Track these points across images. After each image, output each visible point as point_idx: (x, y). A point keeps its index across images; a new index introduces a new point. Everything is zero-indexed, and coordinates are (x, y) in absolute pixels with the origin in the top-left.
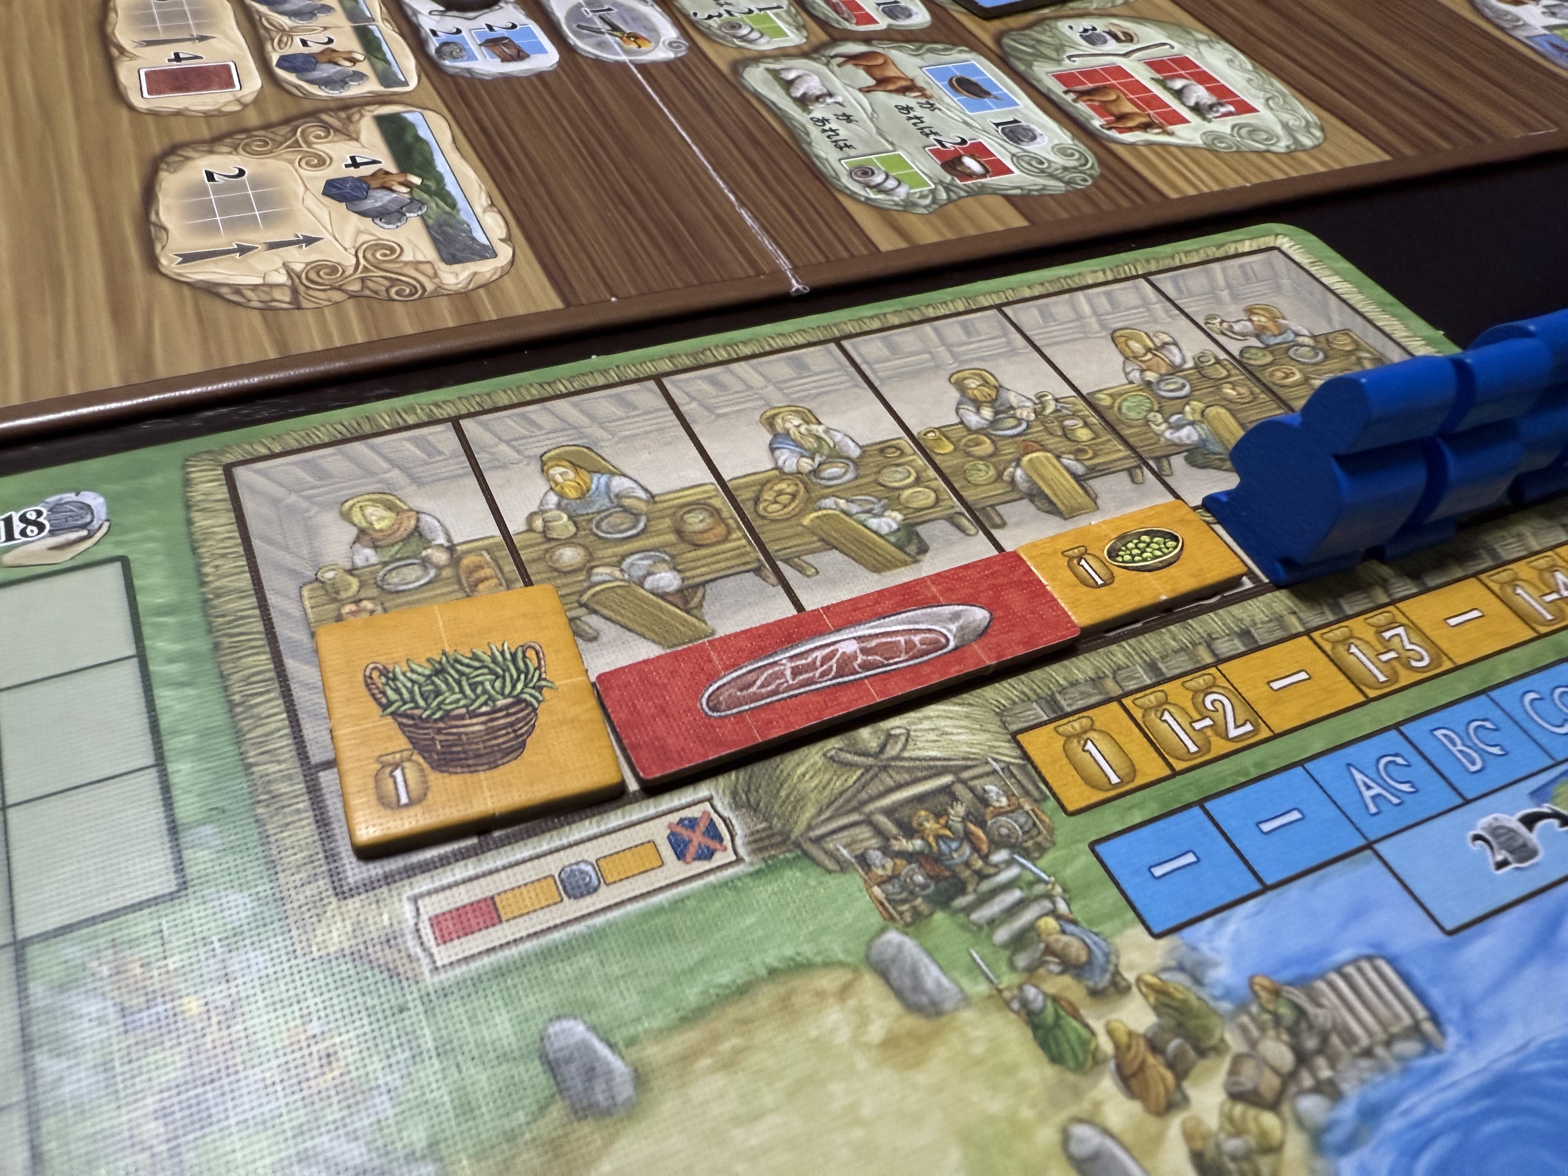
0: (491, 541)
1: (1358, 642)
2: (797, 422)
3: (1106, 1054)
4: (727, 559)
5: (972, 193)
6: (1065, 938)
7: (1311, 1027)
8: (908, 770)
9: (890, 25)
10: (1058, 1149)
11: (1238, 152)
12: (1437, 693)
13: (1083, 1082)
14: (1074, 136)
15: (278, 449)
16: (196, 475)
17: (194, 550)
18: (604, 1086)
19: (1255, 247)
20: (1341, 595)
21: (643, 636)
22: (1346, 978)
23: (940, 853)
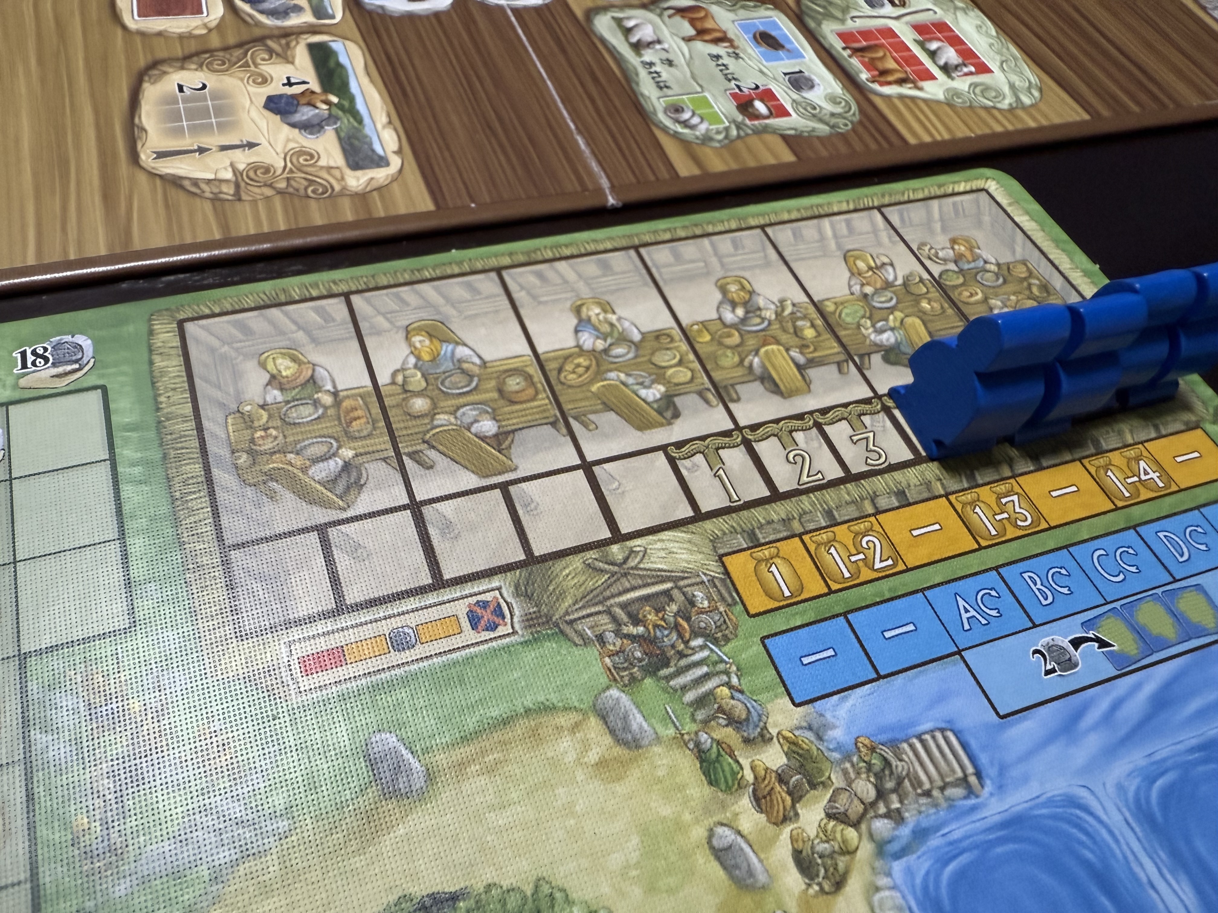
0: (365, 390)
1: (982, 505)
2: (597, 310)
4: (534, 414)
5: (757, 132)
6: (732, 702)
7: (892, 773)
8: (641, 577)
10: (704, 841)
11: (971, 107)
12: (1033, 546)
14: (844, 87)
15: (217, 310)
16: (157, 327)
17: (153, 383)
18: (405, 779)
19: (968, 188)
20: (977, 469)
21: (466, 468)
22: (923, 742)
23: (655, 637)
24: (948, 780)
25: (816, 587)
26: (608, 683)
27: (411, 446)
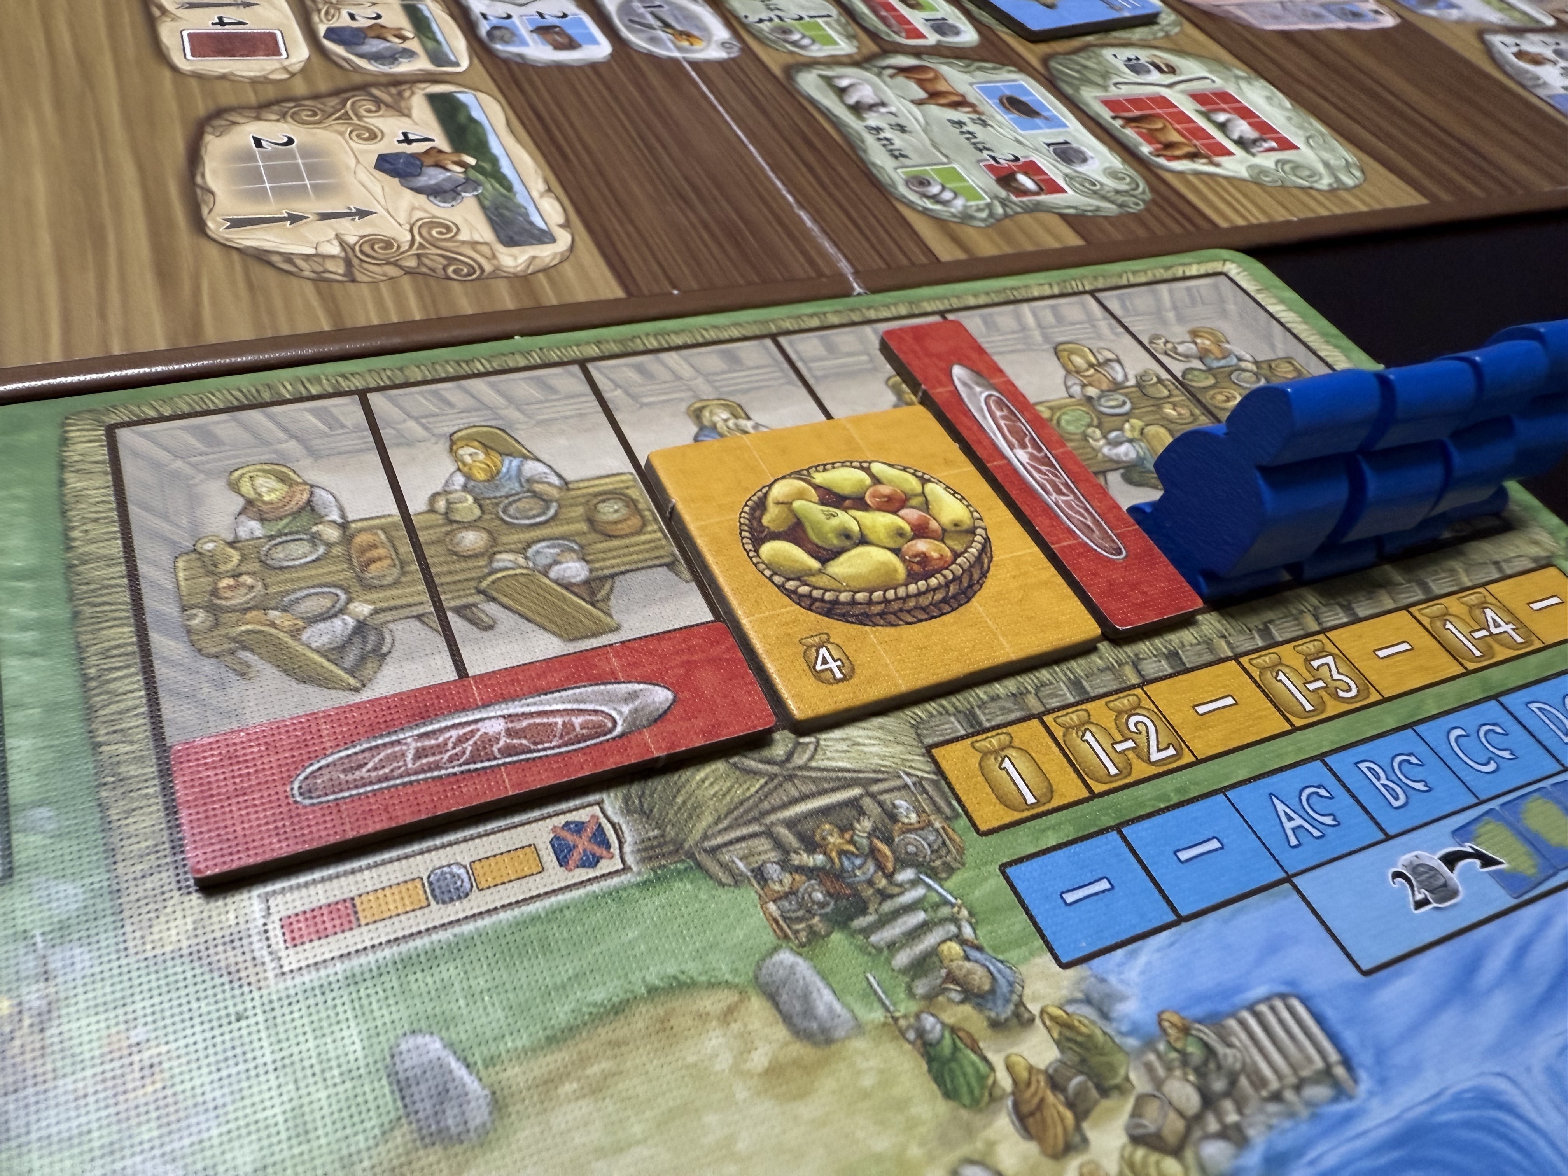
0: (390, 519)
1: (1286, 670)
2: (725, 415)
3: (1004, 1090)
4: (641, 552)
5: (1028, 210)
6: (968, 965)
7: (1219, 1067)
8: (814, 780)
9: (939, 42)
11: (1283, 186)
12: (1365, 725)
13: (978, 1120)
14: (1124, 161)
15: (167, 412)
16: (74, 434)
17: (63, 512)
18: (456, 1110)
19: (1202, 271)
21: (545, 629)
22: (1258, 1016)
23: (843, 869)
24: (1305, 1073)
25: (1072, 789)
26: (776, 941)
27: (459, 597)
